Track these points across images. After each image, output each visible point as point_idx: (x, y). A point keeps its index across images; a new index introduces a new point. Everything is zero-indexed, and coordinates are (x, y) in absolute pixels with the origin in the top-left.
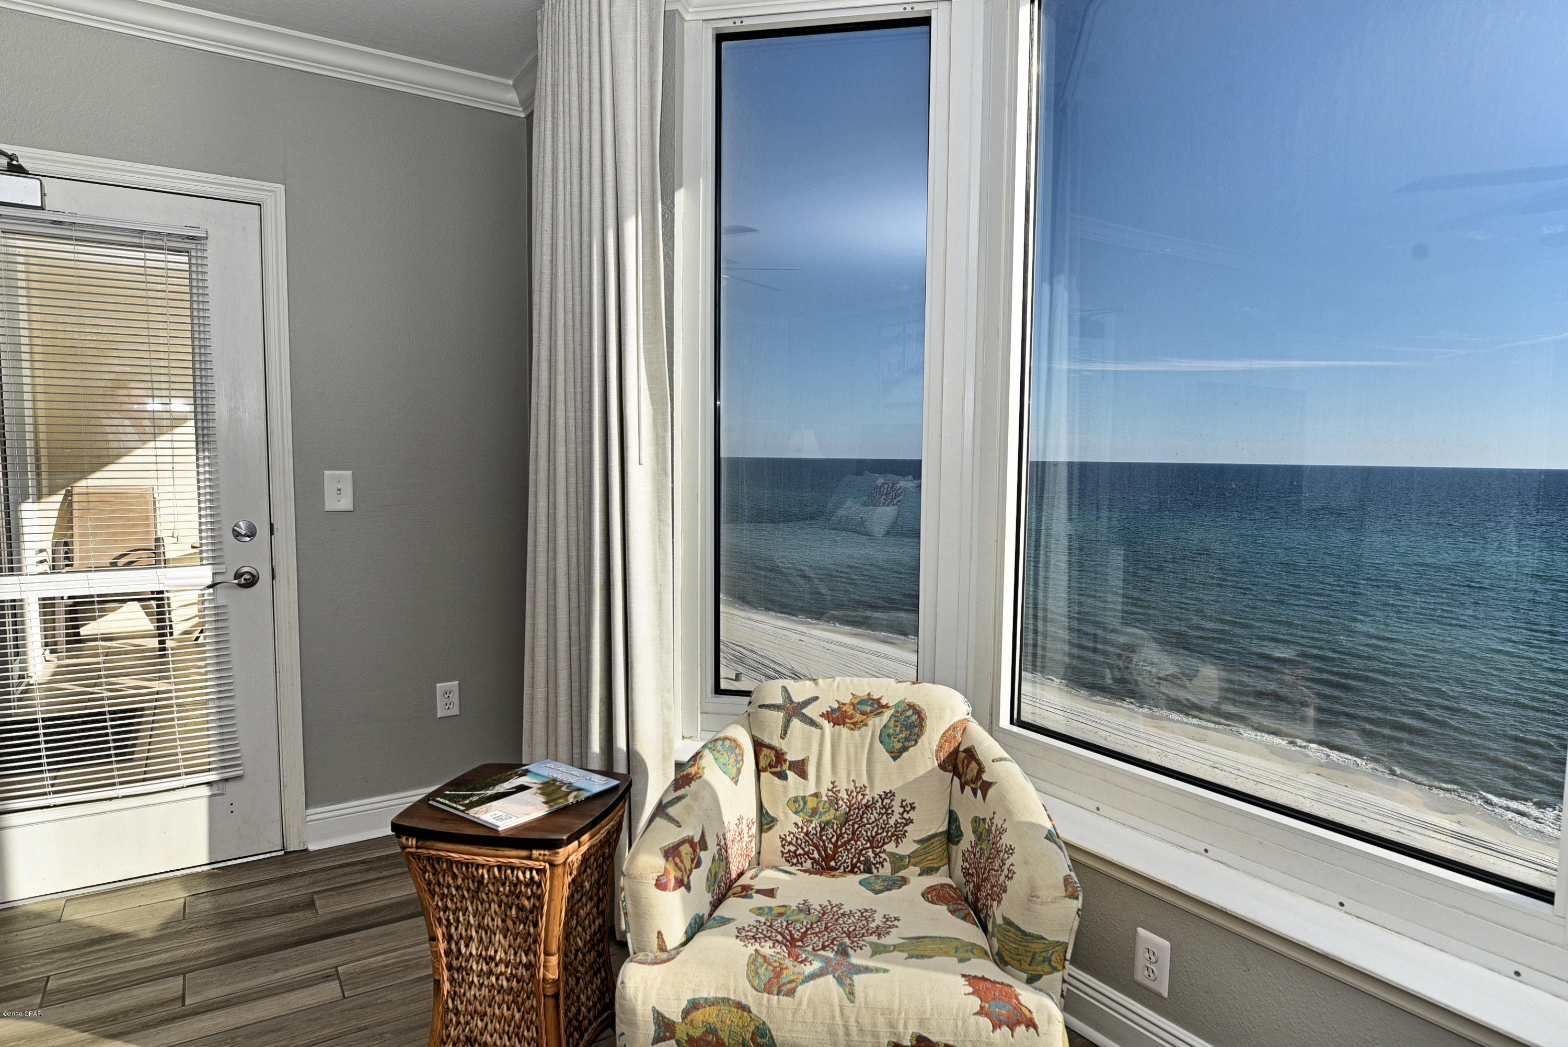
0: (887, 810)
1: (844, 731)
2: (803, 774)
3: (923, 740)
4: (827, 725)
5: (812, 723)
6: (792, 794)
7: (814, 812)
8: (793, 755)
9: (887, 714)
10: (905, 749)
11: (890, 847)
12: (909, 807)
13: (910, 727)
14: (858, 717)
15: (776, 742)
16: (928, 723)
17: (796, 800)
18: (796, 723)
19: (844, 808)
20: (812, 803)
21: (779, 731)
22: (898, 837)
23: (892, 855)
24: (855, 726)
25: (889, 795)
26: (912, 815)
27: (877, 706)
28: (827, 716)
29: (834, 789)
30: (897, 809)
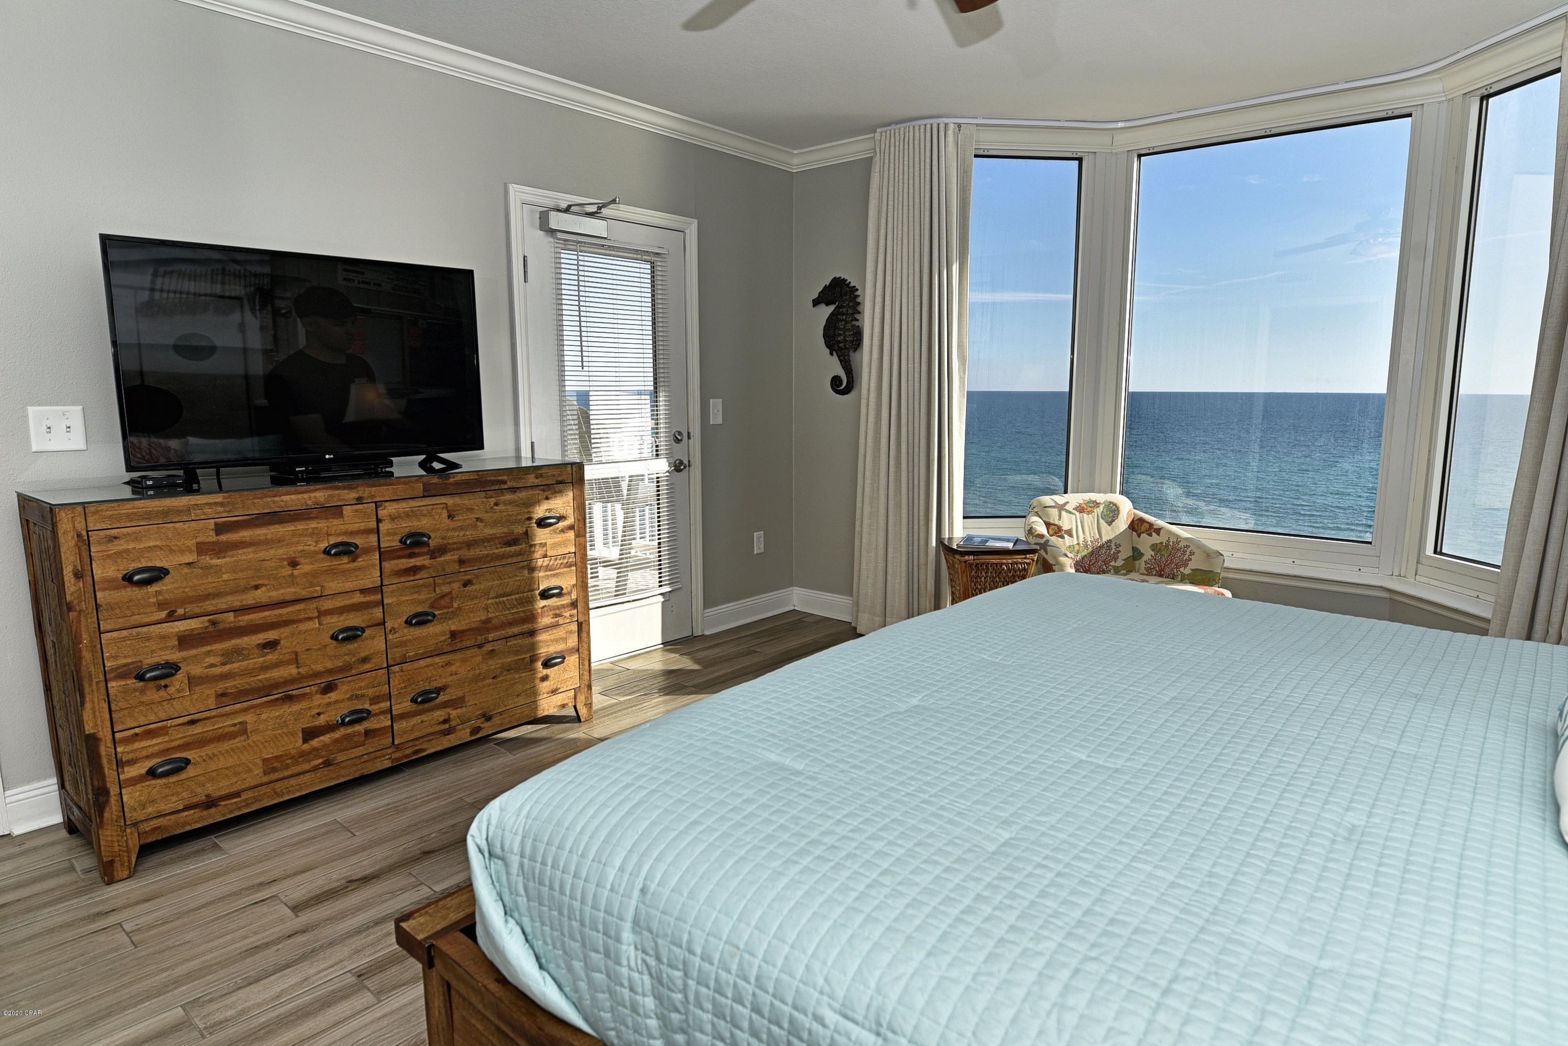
0: (1109, 548)
1: (1085, 515)
2: (1071, 535)
3: (1121, 516)
4: (1077, 514)
5: (1070, 513)
6: (1068, 544)
7: (1078, 552)
8: (1065, 527)
9: (1102, 507)
10: (1113, 521)
11: (1112, 563)
12: (1118, 545)
13: (1115, 511)
14: (1089, 509)
15: (1057, 522)
16: (1121, 509)
17: (1070, 547)
18: (1063, 513)
19: (1091, 549)
20: (1077, 548)
21: (1057, 517)
22: (1115, 558)
23: (1114, 567)
24: (1089, 513)
25: (1110, 541)
26: (1120, 549)
27: (1097, 504)
28: (1076, 509)
29: (1085, 541)
30: (1114, 547)
